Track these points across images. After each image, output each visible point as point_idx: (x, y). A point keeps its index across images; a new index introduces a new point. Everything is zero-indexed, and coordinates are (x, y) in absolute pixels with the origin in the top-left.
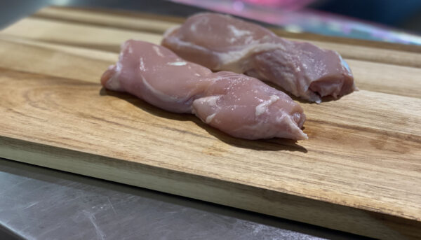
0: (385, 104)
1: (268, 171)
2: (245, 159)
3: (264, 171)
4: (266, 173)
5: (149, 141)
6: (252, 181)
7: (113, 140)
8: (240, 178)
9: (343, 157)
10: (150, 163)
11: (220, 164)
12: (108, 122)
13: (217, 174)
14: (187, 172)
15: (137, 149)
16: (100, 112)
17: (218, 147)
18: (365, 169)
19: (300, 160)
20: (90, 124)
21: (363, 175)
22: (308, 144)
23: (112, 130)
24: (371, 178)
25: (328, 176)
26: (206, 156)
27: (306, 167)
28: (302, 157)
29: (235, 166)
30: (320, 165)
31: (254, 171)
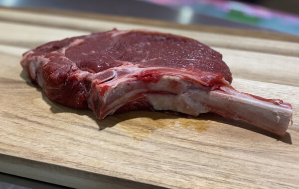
1: (178, 170)
2: (157, 158)
3: (174, 170)
4: (176, 173)
5: (68, 141)
6: (164, 182)
7: (34, 140)
8: (153, 179)
9: (245, 151)
10: (68, 165)
11: (134, 163)
12: (30, 121)
13: (131, 175)
14: (103, 174)
15: (57, 149)
16: (23, 111)
17: (131, 145)
18: (266, 165)
19: (206, 157)
20: (13, 124)
21: (264, 172)
22: (212, 139)
23: (34, 131)
24: (273, 175)
25: (233, 173)
26: (121, 156)
27: (213, 164)
28: (208, 153)
29: (147, 166)
30: (225, 161)
31: (165, 170)
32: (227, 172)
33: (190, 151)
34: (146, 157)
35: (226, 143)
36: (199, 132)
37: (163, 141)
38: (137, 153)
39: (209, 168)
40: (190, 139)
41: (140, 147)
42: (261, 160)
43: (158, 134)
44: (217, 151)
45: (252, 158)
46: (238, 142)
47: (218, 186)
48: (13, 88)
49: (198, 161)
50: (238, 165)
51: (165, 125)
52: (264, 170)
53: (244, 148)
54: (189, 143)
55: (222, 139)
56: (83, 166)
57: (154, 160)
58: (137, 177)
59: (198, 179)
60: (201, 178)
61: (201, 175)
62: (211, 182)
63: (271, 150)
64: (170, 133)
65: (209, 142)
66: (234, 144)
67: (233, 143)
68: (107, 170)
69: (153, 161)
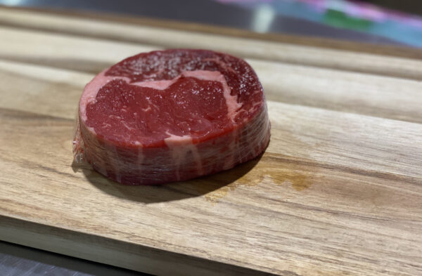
0: (407, 138)
1: (270, 245)
2: (239, 227)
3: (265, 244)
4: (267, 248)
6: (251, 261)
7: (67, 201)
8: (235, 257)
9: (363, 218)
10: (117, 237)
12: (60, 173)
13: (204, 252)
14: (165, 249)
15: (99, 214)
16: (50, 159)
17: (203, 209)
18: (393, 237)
19: (309, 226)
20: (37, 177)
21: (391, 247)
22: (317, 201)
23: (66, 187)
24: (403, 252)
25: (347, 250)
26: (189, 224)
27: (318, 236)
28: (311, 220)
29: (226, 239)
30: (336, 233)
31: (251, 245)
32: (338, 248)
33: (287, 217)
34: (224, 226)
35: (337, 207)
36: (298, 190)
37: (248, 203)
38: (212, 220)
39: (313, 242)
40: (285, 200)
41: (216, 212)
42: (386, 231)
43: (239, 193)
44: (324, 218)
45: (373, 228)
46: (353, 205)
47: (327, 267)
48: (34, 126)
49: (298, 233)
50: (353, 238)
51: (249, 181)
52: (391, 245)
53: (361, 213)
54: (285, 206)
55: (330, 201)
56: (137, 238)
57: (236, 230)
58: (213, 255)
59: (299, 257)
60: (303, 256)
61: (302, 251)
62: (317, 262)
63: (400, 216)
64: (258, 192)
65: (313, 205)
66: (348, 208)
67: (345, 206)
68: (171, 244)
69: (234, 232)
